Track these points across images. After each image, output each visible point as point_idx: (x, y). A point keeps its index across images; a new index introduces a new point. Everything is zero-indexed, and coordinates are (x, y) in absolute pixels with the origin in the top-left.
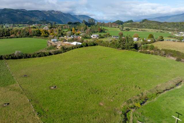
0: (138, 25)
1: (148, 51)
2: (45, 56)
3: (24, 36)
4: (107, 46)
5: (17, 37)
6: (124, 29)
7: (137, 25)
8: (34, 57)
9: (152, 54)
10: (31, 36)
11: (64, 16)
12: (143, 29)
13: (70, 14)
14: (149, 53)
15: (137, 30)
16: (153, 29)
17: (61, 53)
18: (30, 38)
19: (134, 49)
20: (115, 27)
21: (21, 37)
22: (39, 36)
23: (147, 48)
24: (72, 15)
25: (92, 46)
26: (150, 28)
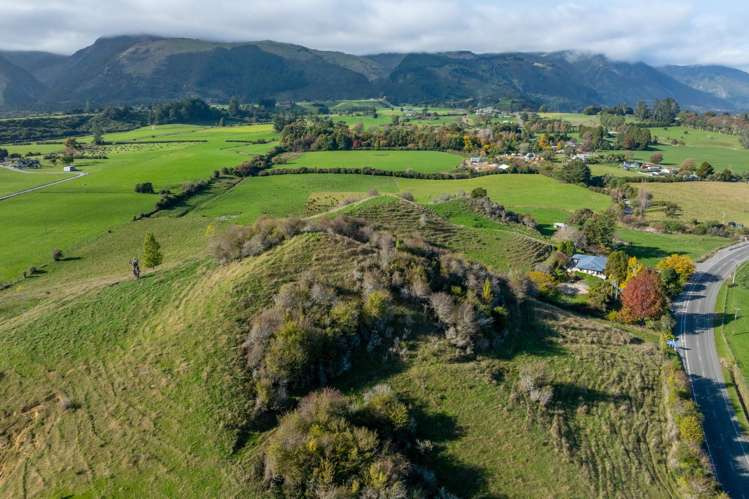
2: (444, 179)
3: (430, 148)
5: (418, 149)
8: (428, 178)
18: (441, 153)
19: (582, 183)
21: (426, 149)
22: (459, 150)
25: (525, 173)
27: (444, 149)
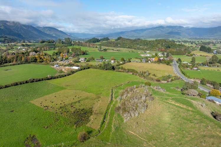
0: (114, 43)
1: (120, 70)
3: (24, 63)
4: (97, 69)
5: (19, 64)
6: (102, 49)
7: (112, 44)
9: (122, 72)
10: (29, 62)
11: (24, 28)
12: (118, 49)
13: (32, 26)
14: (120, 71)
15: (113, 50)
16: (127, 48)
17: (71, 74)
18: (29, 64)
19: (112, 70)
20: (94, 47)
21: (22, 64)
22: (36, 62)
23: (119, 68)
24: (34, 26)
25: (87, 69)
26: (124, 47)
27: (29, 63)
